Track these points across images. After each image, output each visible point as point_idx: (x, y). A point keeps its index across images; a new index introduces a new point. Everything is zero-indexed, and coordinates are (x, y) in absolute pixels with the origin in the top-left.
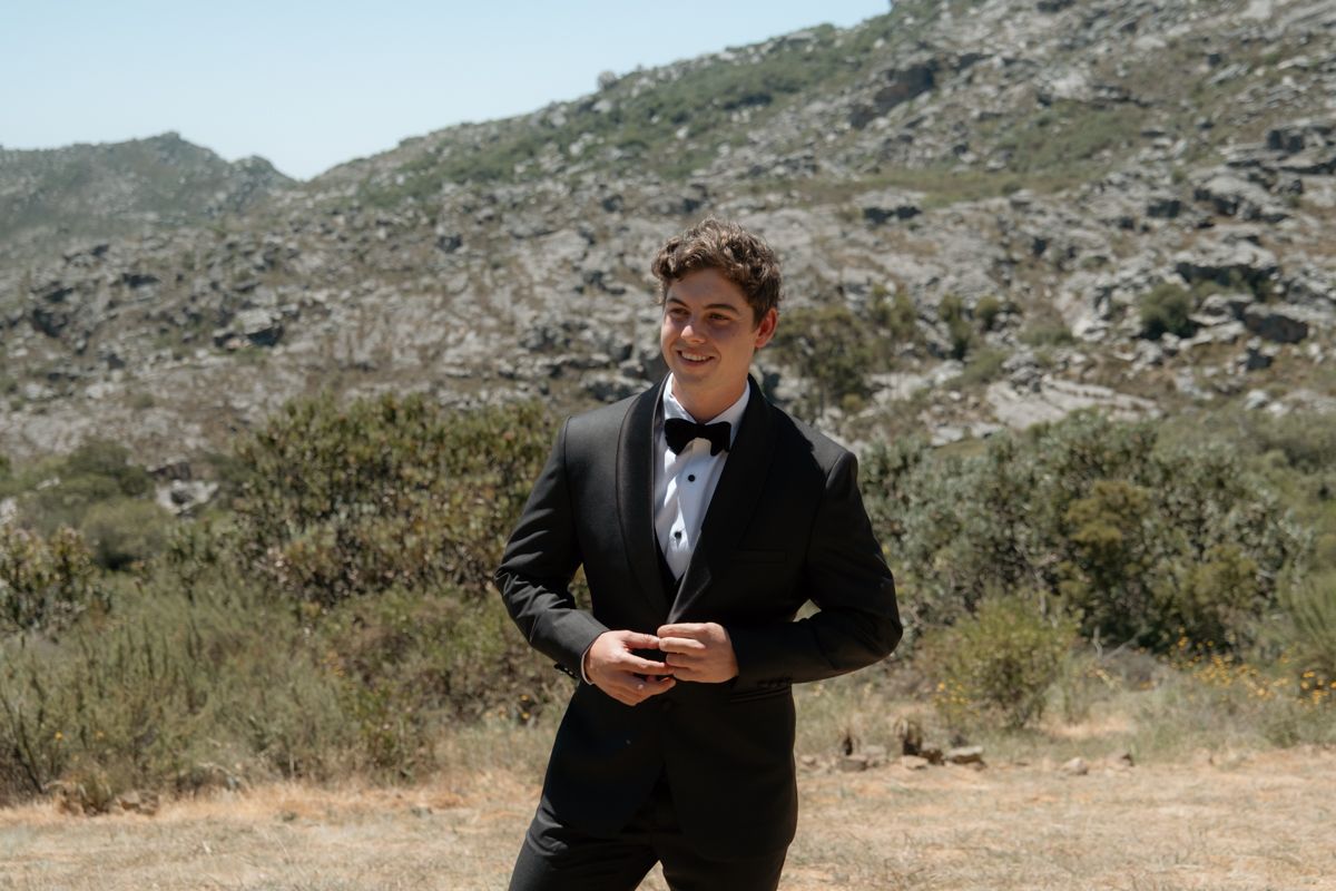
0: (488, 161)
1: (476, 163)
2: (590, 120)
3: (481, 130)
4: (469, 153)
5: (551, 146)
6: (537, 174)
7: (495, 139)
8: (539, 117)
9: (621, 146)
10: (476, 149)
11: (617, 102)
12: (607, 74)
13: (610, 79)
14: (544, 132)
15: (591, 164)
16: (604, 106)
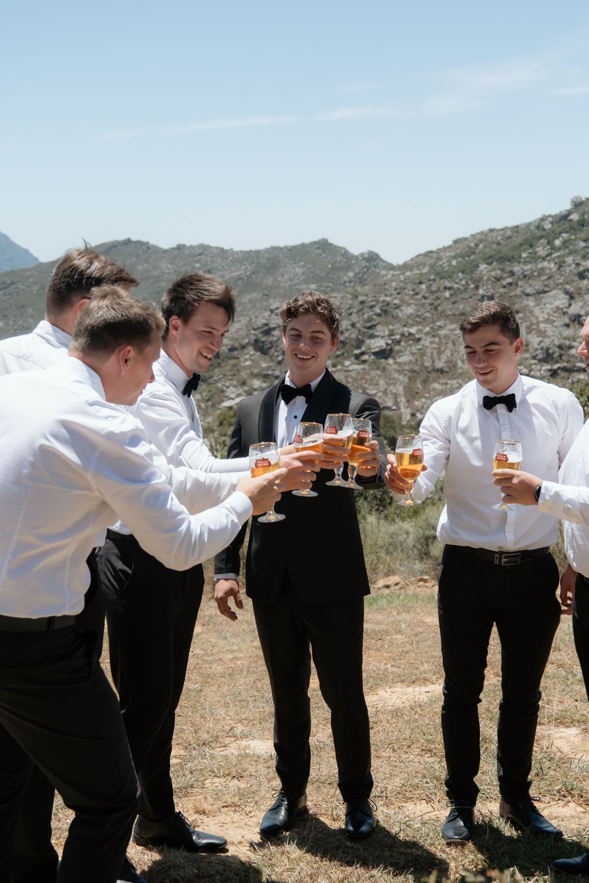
0: (505, 251)
1: (499, 252)
2: (567, 225)
3: (501, 233)
4: (494, 246)
5: (544, 241)
6: (535, 258)
7: (509, 237)
8: (537, 224)
9: (585, 241)
10: (499, 244)
11: (583, 214)
12: (577, 198)
13: (579, 200)
14: (538, 233)
15: (567, 251)
16: (575, 217)
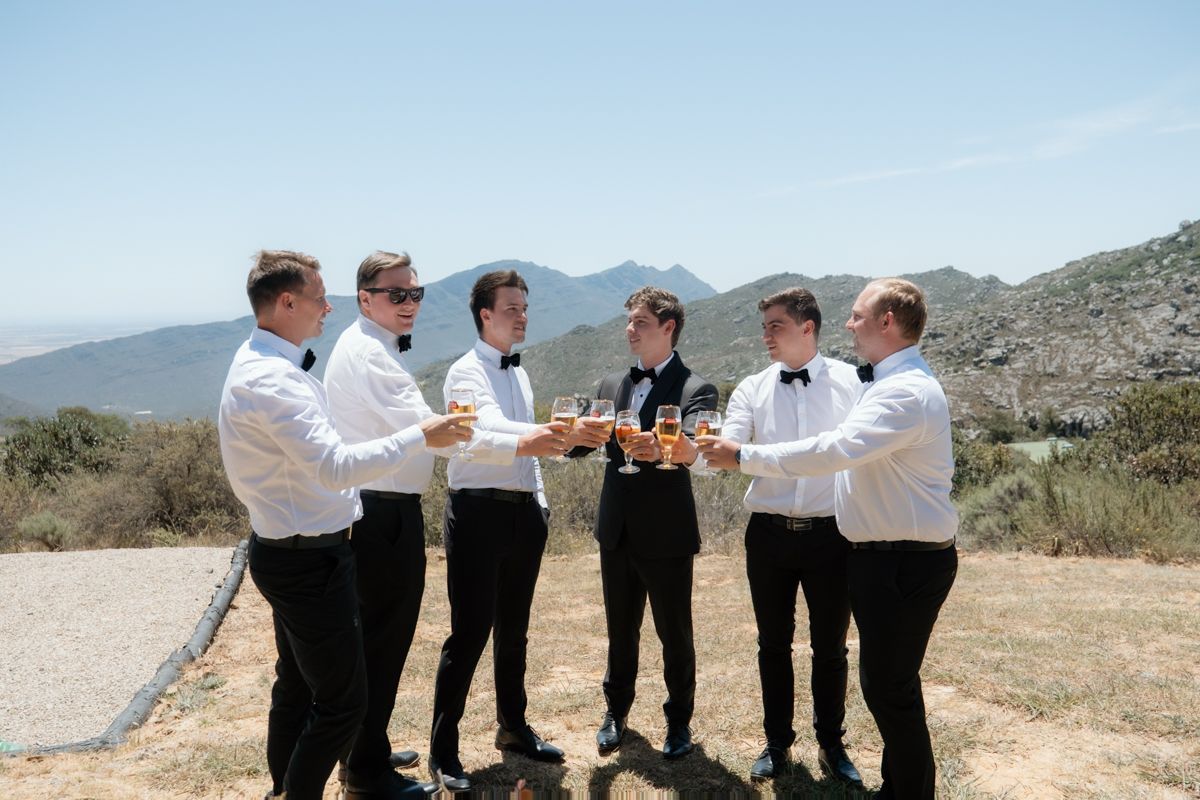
0: (1115, 271)
1: (1109, 272)
2: (1174, 246)
3: (1111, 255)
4: (1105, 267)
5: (1152, 261)
6: (1143, 276)
7: (1119, 259)
8: (1145, 246)
9: (1193, 259)
10: (1109, 265)
11: (1191, 236)
12: (1185, 222)
13: (1187, 224)
14: (1147, 254)
15: (1175, 269)
16: (1183, 239)
